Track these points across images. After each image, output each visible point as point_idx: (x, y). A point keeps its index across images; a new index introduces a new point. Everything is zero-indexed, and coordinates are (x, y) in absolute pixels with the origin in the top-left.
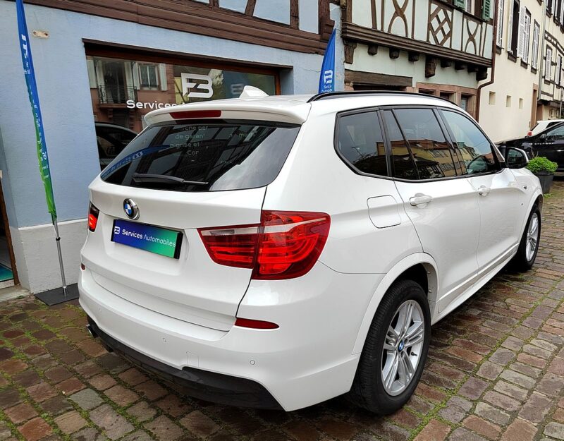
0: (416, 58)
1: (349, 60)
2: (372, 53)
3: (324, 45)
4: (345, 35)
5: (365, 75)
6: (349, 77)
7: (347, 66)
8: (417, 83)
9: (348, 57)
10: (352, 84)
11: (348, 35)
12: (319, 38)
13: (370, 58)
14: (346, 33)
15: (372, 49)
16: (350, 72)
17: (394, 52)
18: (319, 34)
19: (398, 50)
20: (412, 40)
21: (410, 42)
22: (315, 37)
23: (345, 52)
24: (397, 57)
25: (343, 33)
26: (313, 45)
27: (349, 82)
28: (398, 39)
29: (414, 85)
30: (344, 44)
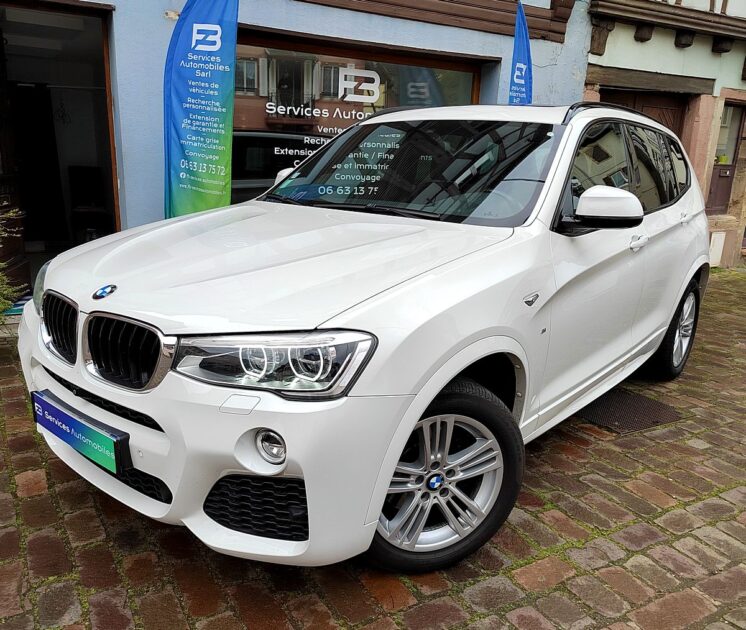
0: (725, 46)
1: (597, 48)
2: (641, 38)
3: (556, 26)
4: (595, 10)
5: (623, 74)
6: (594, 76)
7: (593, 59)
8: (724, 88)
9: (596, 45)
10: (597, 87)
11: (600, 10)
12: (549, 14)
13: (639, 46)
14: (598, 6)
15: (642, 31)
16: (598, 69)
17: (684, 36)
18: (551, 8)
19: (692, 33)
20: (723, 15)
21: (717, 19)
22: (544, 14)
23: (593, 37)
24: (690, 45)
25: (592, 6)
26: (540, 26)
27: (593, 84)
28: (693, 15)
29: (717, 92)
30: (593, 25)
